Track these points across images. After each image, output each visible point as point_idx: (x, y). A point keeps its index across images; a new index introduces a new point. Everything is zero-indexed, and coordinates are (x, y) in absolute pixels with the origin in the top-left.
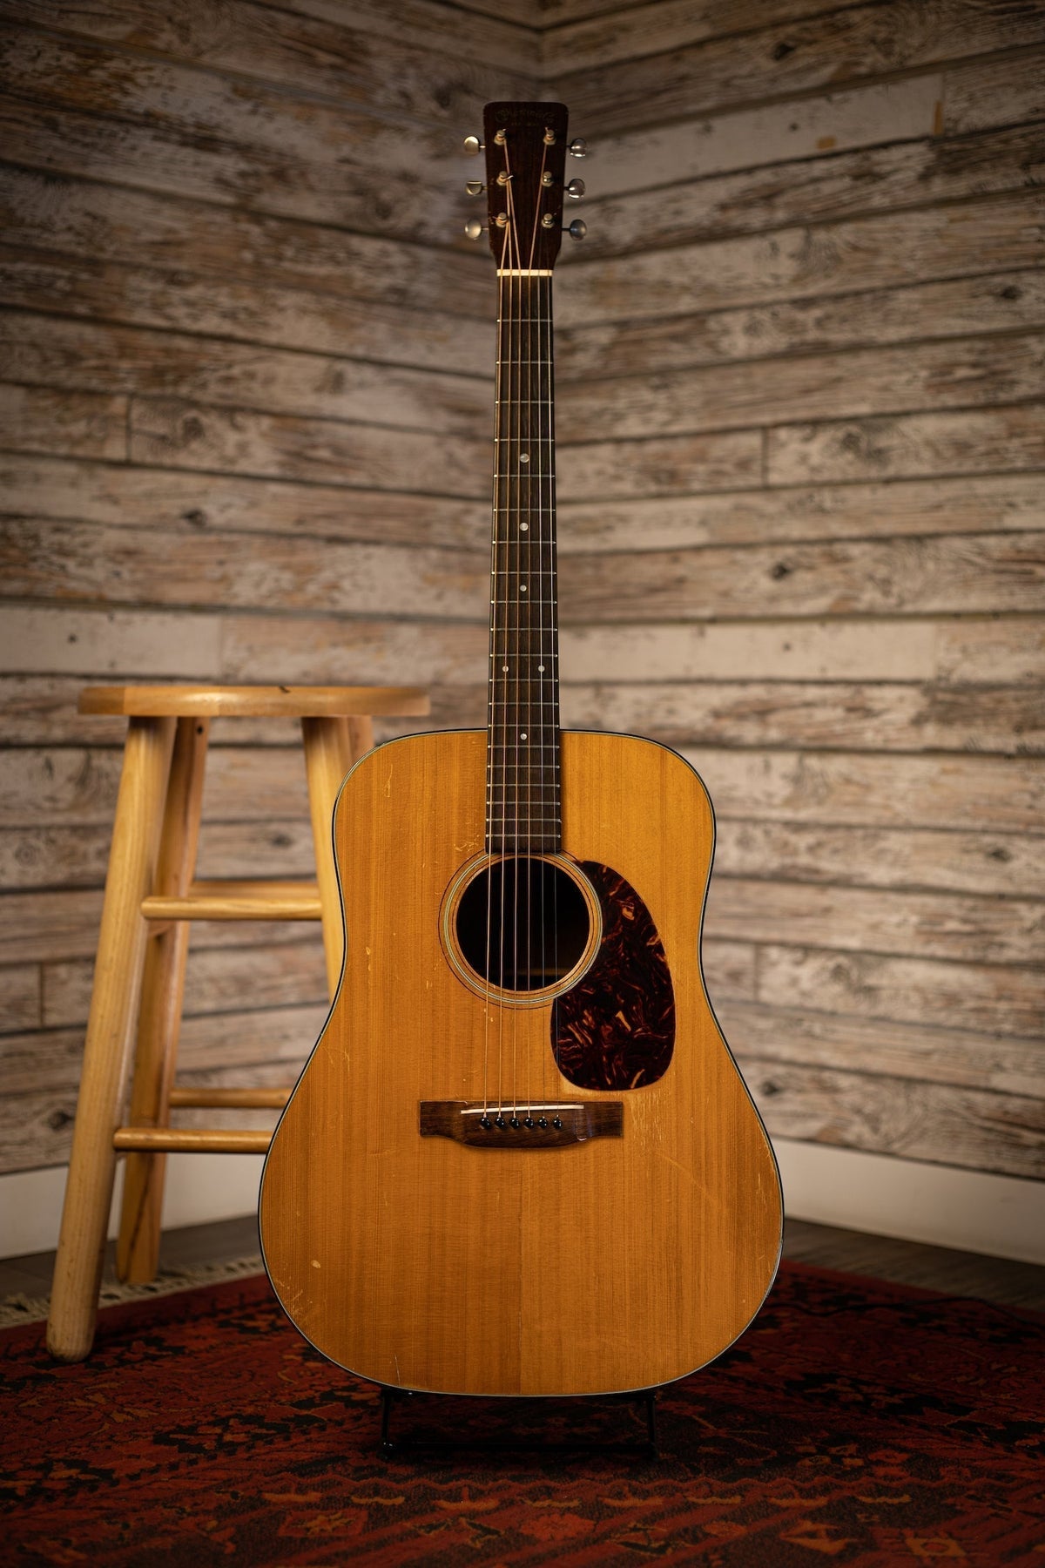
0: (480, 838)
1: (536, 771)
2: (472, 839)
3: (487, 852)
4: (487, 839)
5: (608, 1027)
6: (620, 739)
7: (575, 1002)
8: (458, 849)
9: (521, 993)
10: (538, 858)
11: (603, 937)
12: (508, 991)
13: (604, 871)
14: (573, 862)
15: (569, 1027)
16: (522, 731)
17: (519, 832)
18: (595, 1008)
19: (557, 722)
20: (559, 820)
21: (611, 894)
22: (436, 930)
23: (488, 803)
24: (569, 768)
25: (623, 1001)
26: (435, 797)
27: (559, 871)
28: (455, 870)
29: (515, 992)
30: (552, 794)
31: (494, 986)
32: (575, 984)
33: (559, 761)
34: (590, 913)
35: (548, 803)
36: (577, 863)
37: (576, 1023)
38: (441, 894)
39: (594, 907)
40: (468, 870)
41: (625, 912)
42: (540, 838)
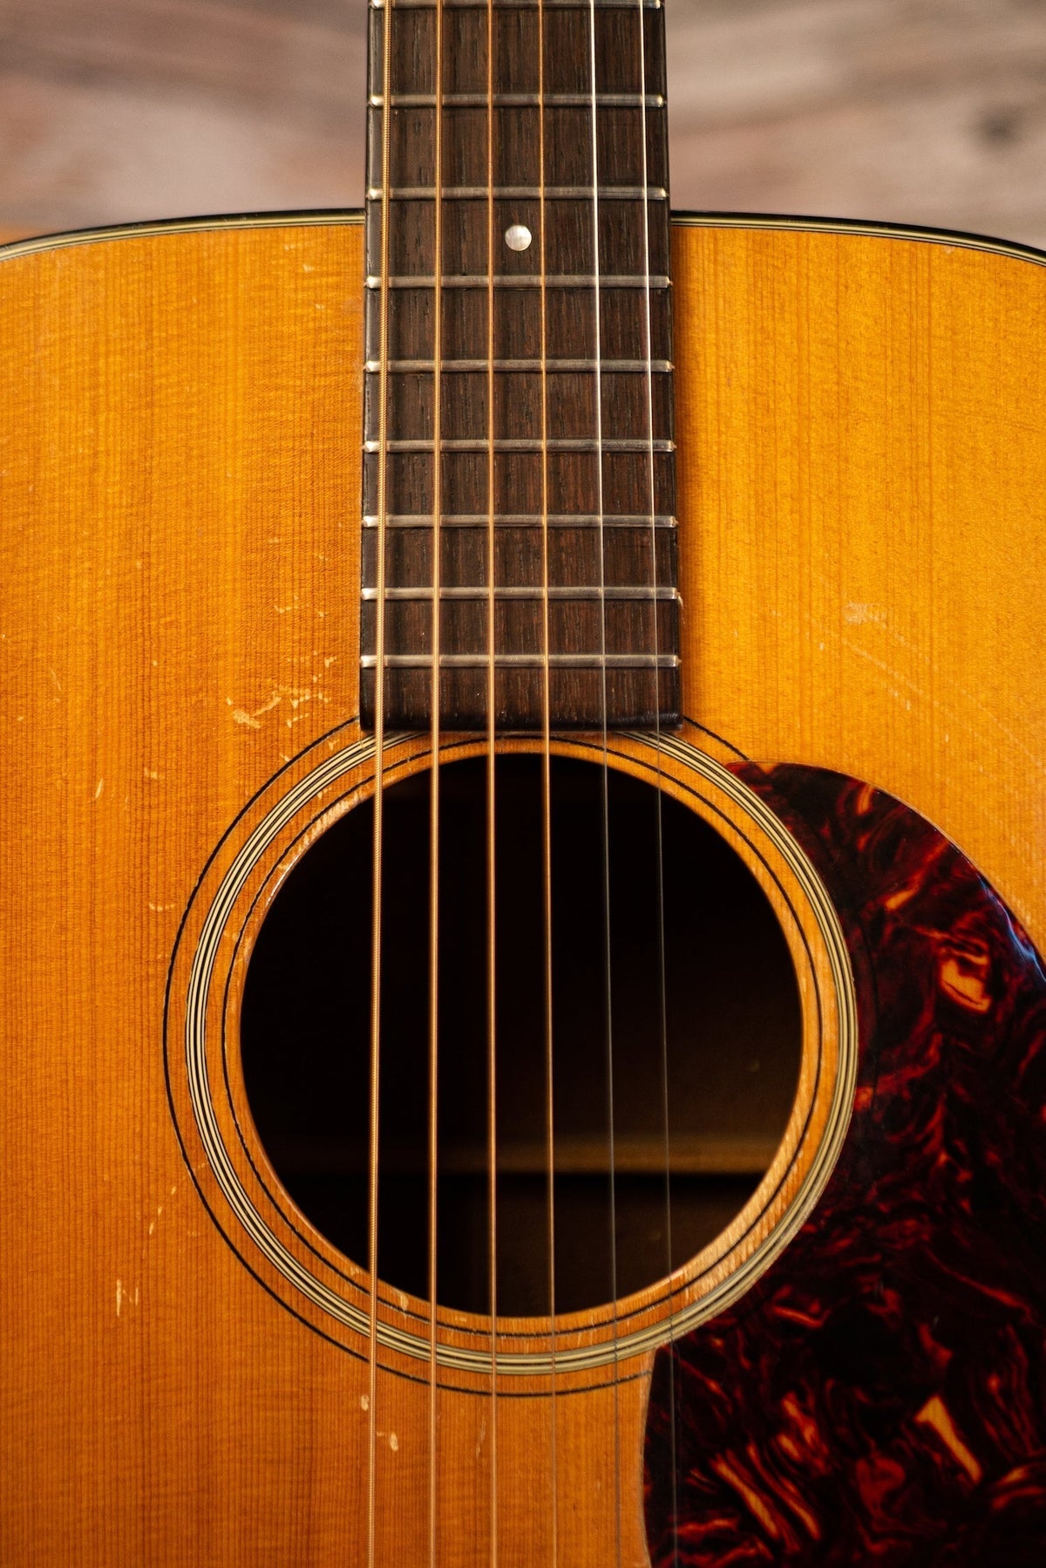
0: (336, 671)
1: (570, 385)
2: (301, 676)
3: (368, 724)
4: (367, 674)
5: (884, 1464)
6: (922, 251)
7: (745, 1363)
8: (242, 717)
9: (515, 1324)
10: (582, 752)
11: (860, 1083)
12: (460, 1318)
13: (864, 804)
14: (731, 767)
15: (724, 1470)
16: (511, 210)
17: (506, 645)
18: (829, 1384)
19: (659, 177)
20: (673, 593)
21: (893, 903)
22: (156, 1063)
23: (369, 521)
24: (709, 374)
25: (945, 1354)
26: (146, 499)
27: (671, 803)
28: (231, 806)
29: (493, 1322)
30: (642, 477)
31: (403, 1299)
32: (747, 1285)
33: (670, 339)
34: (804, 982)
35: (627, 519)
36: (747, 772)
37: (752, 1452)
38: (176, 907)
39: (820, 958)
40: (290, 804)
41: (950, 975)
42: (594, 667)
